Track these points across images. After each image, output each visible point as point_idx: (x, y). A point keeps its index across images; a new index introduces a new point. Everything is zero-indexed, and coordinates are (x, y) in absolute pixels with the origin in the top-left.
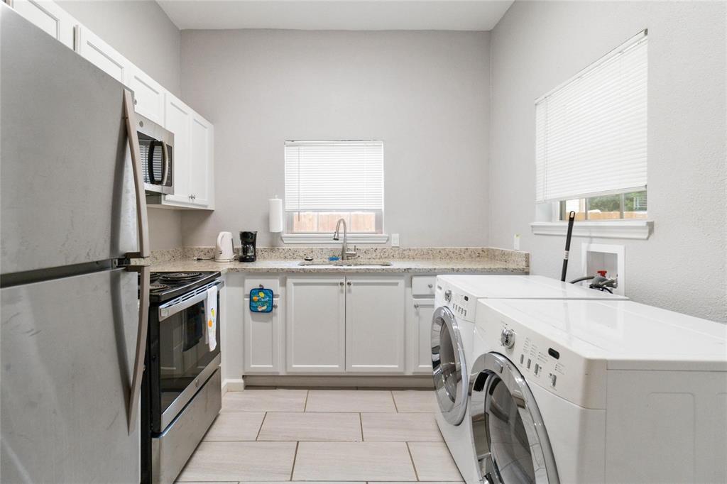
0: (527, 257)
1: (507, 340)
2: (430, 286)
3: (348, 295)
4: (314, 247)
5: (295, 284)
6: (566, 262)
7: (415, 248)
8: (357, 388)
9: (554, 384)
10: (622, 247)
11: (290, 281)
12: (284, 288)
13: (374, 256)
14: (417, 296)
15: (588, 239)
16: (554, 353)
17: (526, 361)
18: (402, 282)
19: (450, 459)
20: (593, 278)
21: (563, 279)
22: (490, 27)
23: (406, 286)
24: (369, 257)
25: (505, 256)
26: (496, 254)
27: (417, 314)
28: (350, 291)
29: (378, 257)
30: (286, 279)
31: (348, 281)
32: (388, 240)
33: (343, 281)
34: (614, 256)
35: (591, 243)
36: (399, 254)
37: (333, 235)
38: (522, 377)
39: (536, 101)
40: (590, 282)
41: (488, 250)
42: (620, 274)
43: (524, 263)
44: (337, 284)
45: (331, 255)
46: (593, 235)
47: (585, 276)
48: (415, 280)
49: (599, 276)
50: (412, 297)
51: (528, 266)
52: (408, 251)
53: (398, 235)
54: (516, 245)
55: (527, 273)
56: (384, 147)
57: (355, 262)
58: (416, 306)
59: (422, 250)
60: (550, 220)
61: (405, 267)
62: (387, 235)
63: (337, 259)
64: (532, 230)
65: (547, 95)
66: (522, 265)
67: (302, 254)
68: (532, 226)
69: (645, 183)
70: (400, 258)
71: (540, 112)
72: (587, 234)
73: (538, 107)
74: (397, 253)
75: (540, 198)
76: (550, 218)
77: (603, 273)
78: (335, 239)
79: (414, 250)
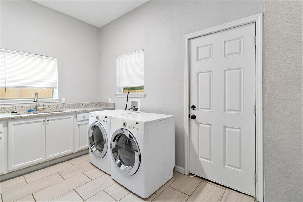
0: (114, 104)
1: (124, 124)
2: (84, 117)
3: (47, 125)
4: (17, 106)
5: (14, 125)
6: (127, 104)
7: (72, 103)
8: (51, 165)
9: (138, 130)
10: (139, 100)
11: (11, 124)
12: (6, 128)
13: (53, 108)
14: (78, 121)
15: (131, 98)
16: (137, 123)
17: (130, 128)
18: (72, 117)
19: (100, 170)
20: (133, 108)
21: (126, 109)
22: (100, 27)
23: (74, 118)
24: (50, 109)
25: (106, 104)
26: (103, 104)
27: (79, 128)
28: (48, 124)
29: (55, 108)
30: (8, 123)
31: (47, 119)
32: (60, 101)
33: (44, 119)
34: (137, 102)
35: (132, 99)
36: (65, 106)
37: (33, 99)
38: (129, 131)
39: (116, 57)
40: (133, 109)
41: (99, 103)
42: (139, 106)
43: (113, 106)
44: (41, 121)
45: (28, 109)
46: (133, 97)
47: (131, 108)
48: (78, 115)
49: (134, 108)
50: (76, 122)
51: (114, 107)
52: (69, 105)
53: (65, 98)
54: (110, 101)
55: (114, 109)
56: (58, 61)
57: (44, 111)
58: (78, 125)
59: (75, 104)
60: (120, 93)
61: (74, 111)
62: (60, 99)
63: (33, 111)
64: (115, 96)
65: (120, 56)
66: (112, 107)
67: (8, 110)
68: (116, 95)
69: (143, 85)
70: (66, 108)
71: (118, 60)
72: (131, 97)
73: (117, 59)
74: (64, 106)
75: (118, 86)
76: (120, 92)
77: (134, 107)
78: (34, 101)
79: (72, 104)
